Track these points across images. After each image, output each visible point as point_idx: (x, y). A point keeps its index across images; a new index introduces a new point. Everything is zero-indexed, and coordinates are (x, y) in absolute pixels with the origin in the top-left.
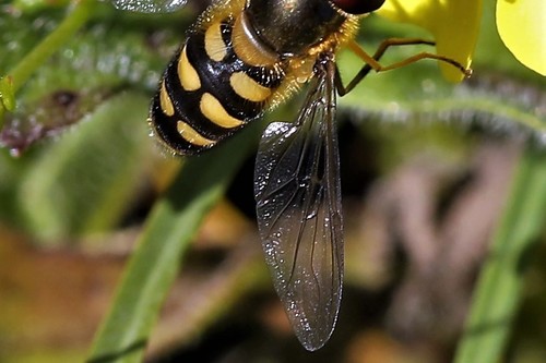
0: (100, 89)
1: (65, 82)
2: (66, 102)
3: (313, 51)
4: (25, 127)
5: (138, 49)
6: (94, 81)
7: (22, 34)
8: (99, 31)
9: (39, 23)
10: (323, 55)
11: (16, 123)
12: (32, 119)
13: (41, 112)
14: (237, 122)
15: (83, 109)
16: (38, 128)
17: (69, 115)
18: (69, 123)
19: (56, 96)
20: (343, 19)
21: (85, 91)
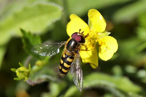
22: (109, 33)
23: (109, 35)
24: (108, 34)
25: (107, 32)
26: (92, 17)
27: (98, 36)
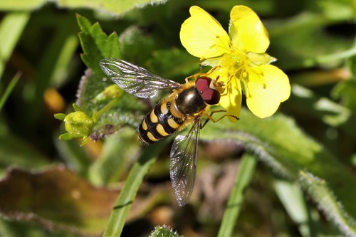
0: (120, 124)
1: (110, 122)
2: (110, 128)
3: (196, 114)
4: (98, 134)
5: (131, 115)
6: (118, 122)
7: (97, 108)
8: (119, 110)
9: (101, 106)
10: (198, 116)
11: (95, 133)
12: (100, 132)
13: (102, 130)
14: (167, 134)
15: (115, 130)
16: (101, 134)
17: (111, 131)
18: (111, 133)
19: (107, 126)
20: (206, 106)
21: (116, 124)
22: (272, 58)
23: (273, 64)
24: (271, 61)
25: (267, 56)
26: (238, 19)
27: (247, 58)
